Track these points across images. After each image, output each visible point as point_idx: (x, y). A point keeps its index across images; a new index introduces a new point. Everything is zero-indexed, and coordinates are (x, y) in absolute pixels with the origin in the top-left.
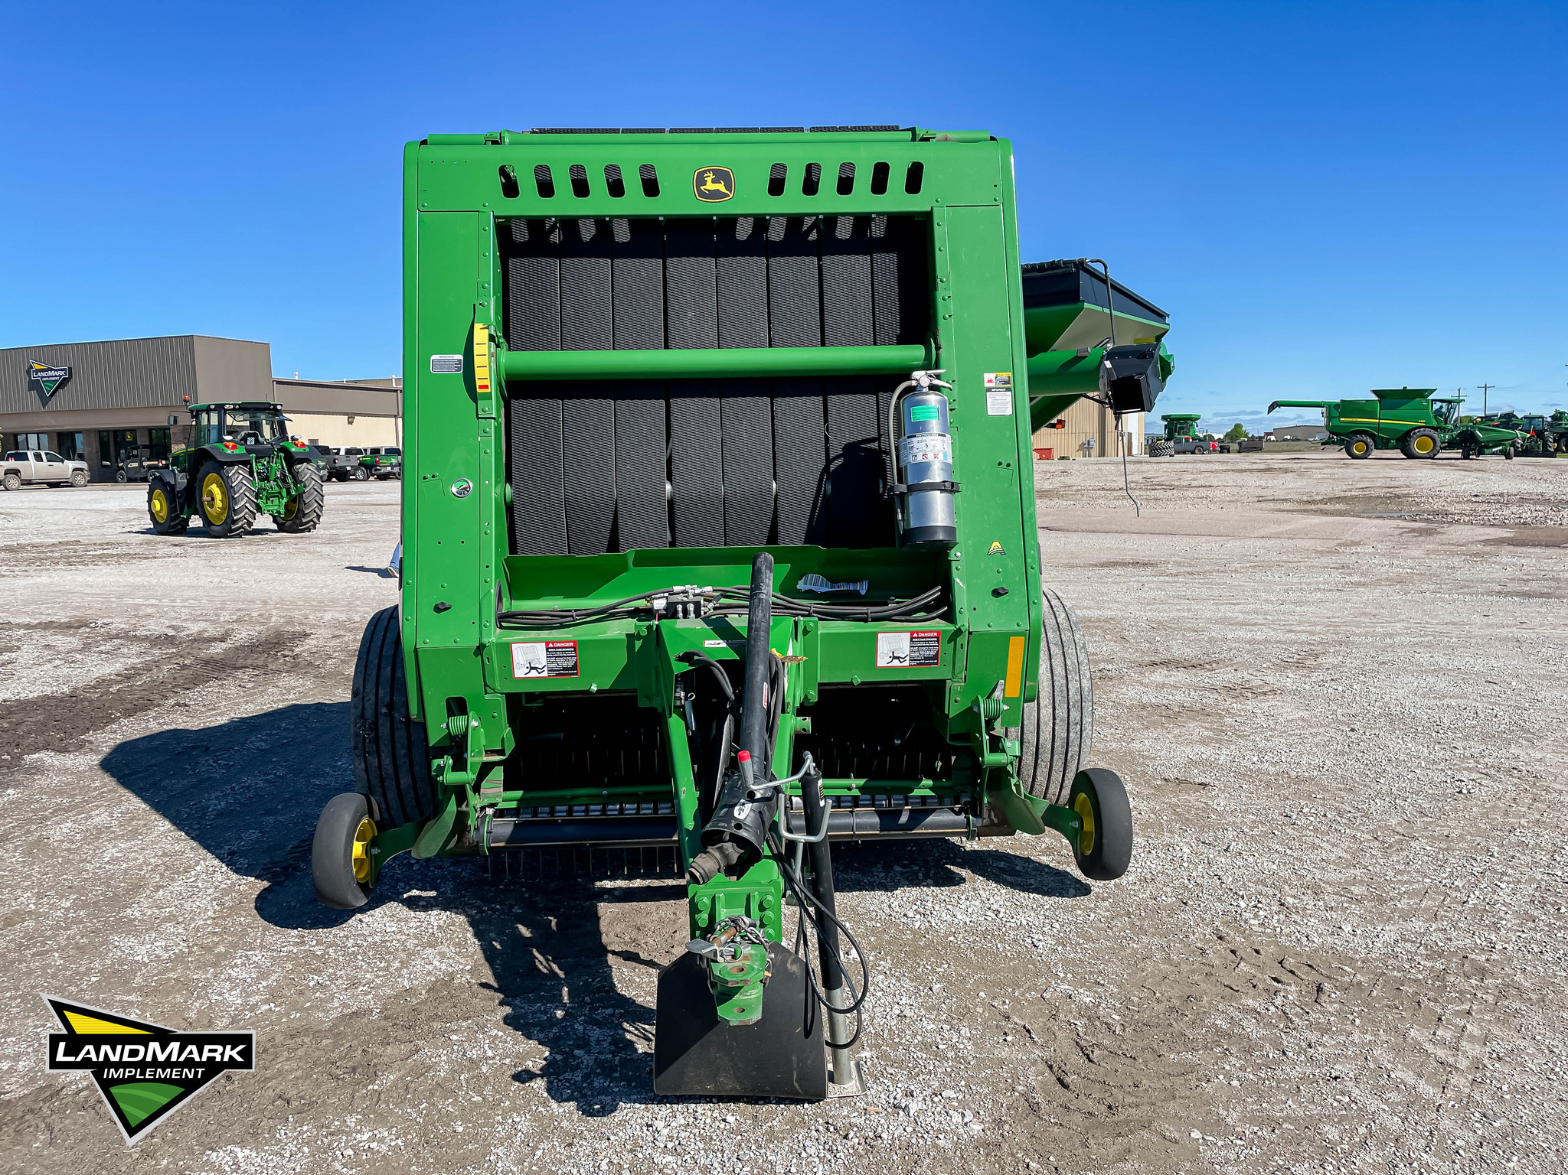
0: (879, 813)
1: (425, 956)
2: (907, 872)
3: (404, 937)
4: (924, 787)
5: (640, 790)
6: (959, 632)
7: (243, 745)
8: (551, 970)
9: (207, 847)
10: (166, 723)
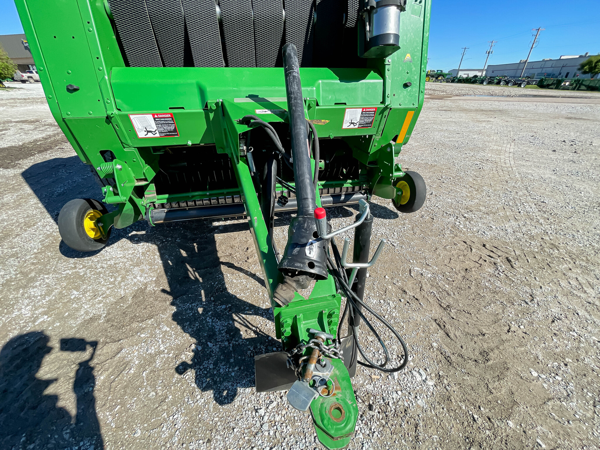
0: (332, 196)
1: (134, 272)
2: (330, 211)
3: (126, 260)
4: (348, 183)
5: (225, 191)
6: (386, 108)
7: (79, 164)
8: (196, 278)
9: (49, 211)
10: (53, 156)
